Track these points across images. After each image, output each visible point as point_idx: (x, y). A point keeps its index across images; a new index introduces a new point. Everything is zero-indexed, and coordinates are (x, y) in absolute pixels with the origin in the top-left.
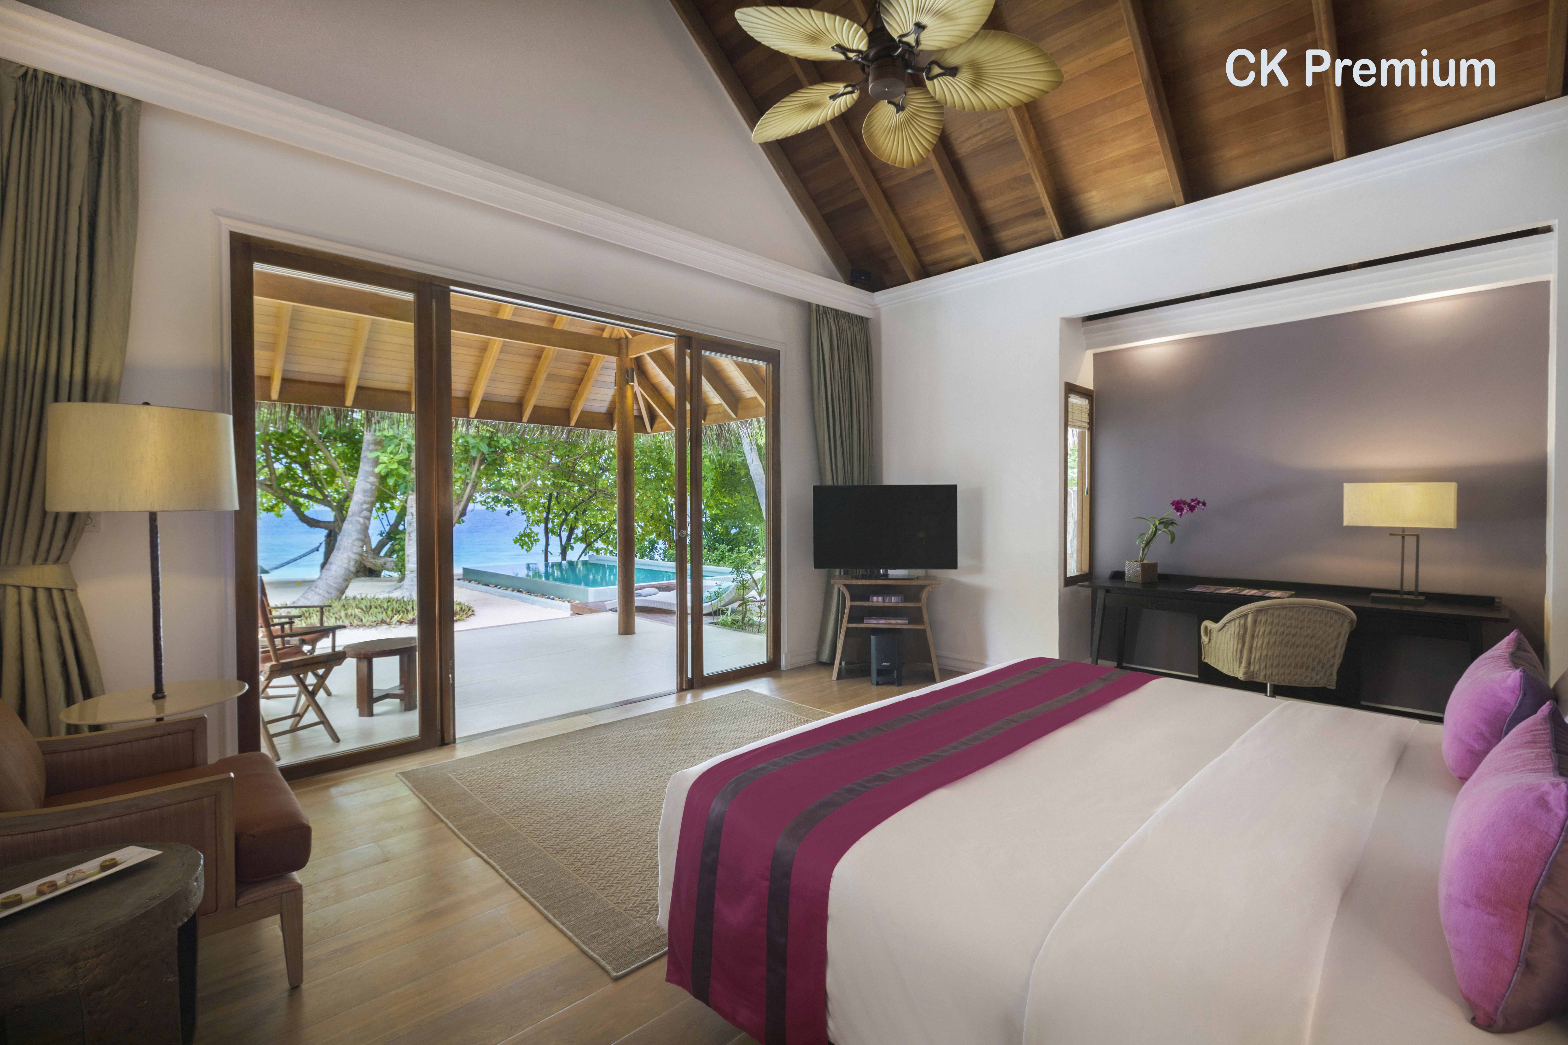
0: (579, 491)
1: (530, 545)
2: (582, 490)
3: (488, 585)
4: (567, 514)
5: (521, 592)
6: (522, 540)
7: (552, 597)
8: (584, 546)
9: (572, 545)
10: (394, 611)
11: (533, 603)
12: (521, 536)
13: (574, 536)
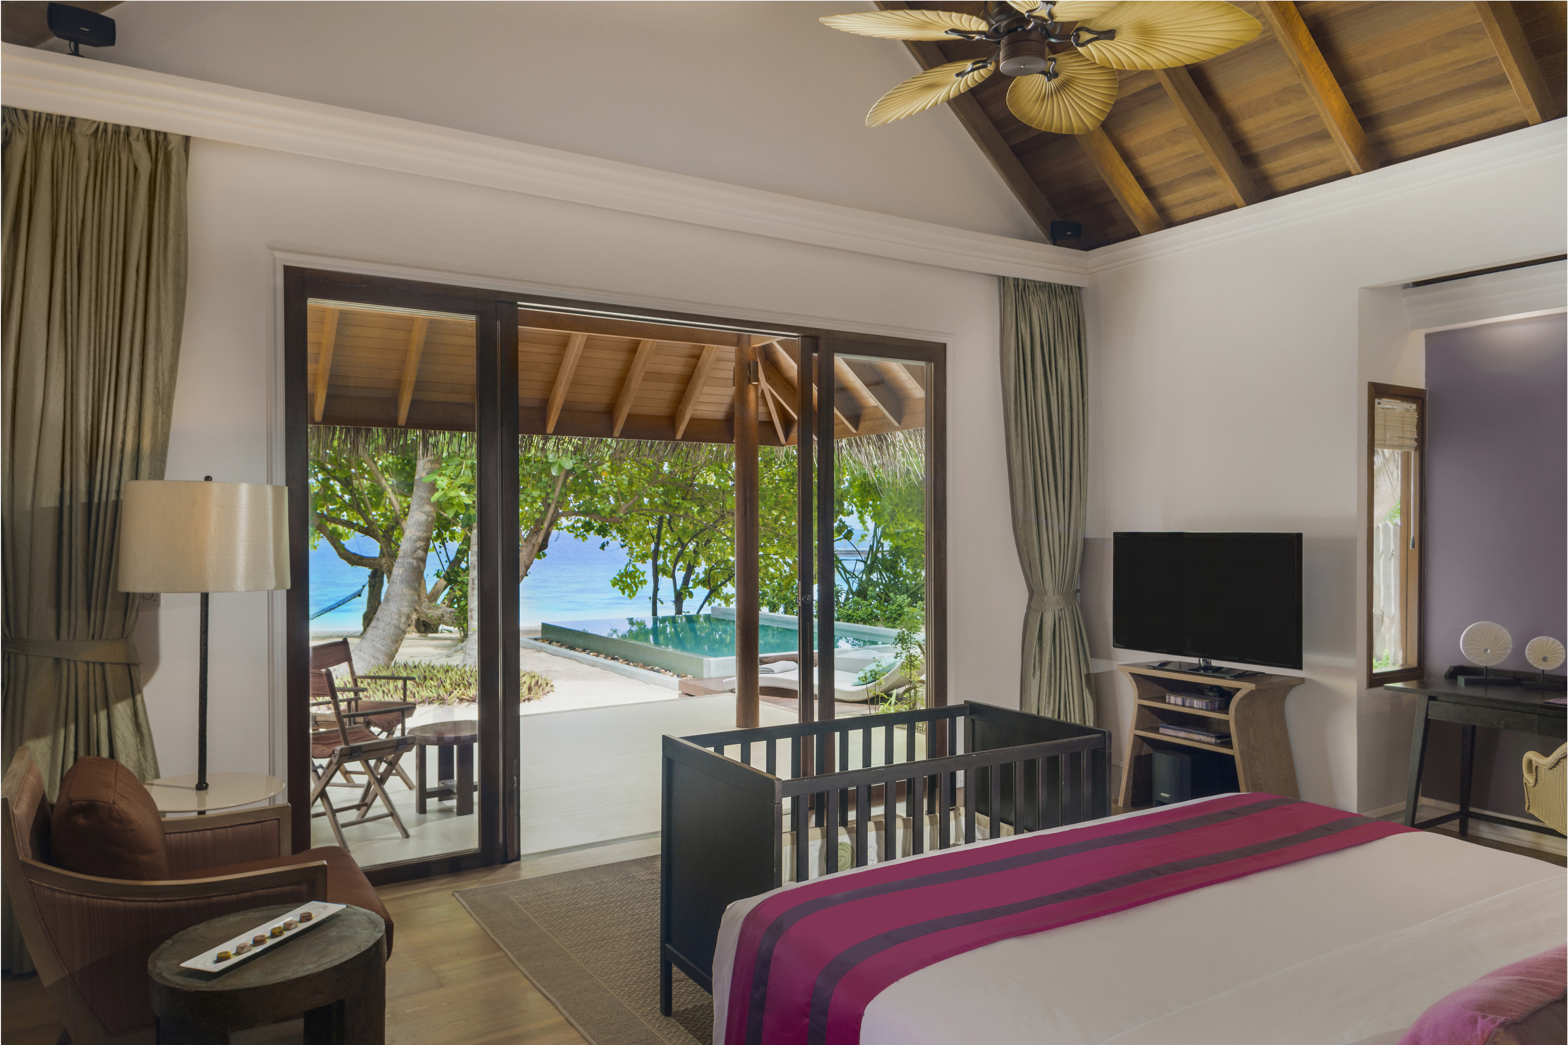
0: (699, 512)
1: (634, 589)
2: (704, 512)
3: (574, 649)
4: (684, 546)
5: (617, 659)
6: (622, 582)
7: (657, 668)
8: (706, 591)
9: (691, 590)
10: (454, 685)
11: (631, 676)
12: (622, 576)
13: (693, 577)
